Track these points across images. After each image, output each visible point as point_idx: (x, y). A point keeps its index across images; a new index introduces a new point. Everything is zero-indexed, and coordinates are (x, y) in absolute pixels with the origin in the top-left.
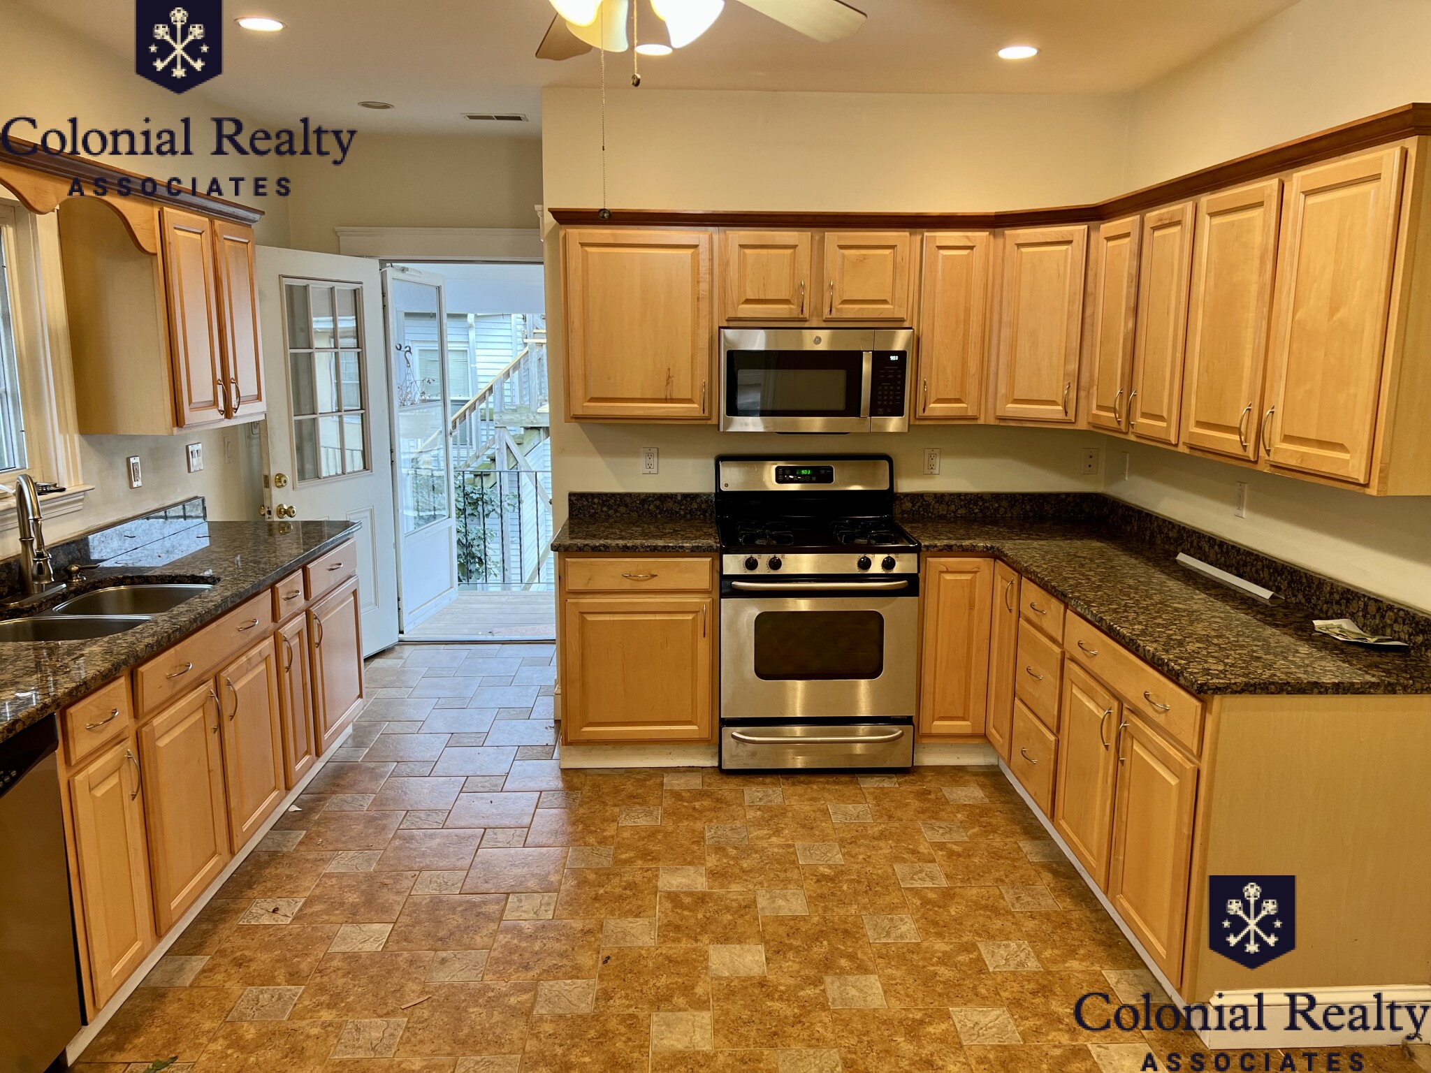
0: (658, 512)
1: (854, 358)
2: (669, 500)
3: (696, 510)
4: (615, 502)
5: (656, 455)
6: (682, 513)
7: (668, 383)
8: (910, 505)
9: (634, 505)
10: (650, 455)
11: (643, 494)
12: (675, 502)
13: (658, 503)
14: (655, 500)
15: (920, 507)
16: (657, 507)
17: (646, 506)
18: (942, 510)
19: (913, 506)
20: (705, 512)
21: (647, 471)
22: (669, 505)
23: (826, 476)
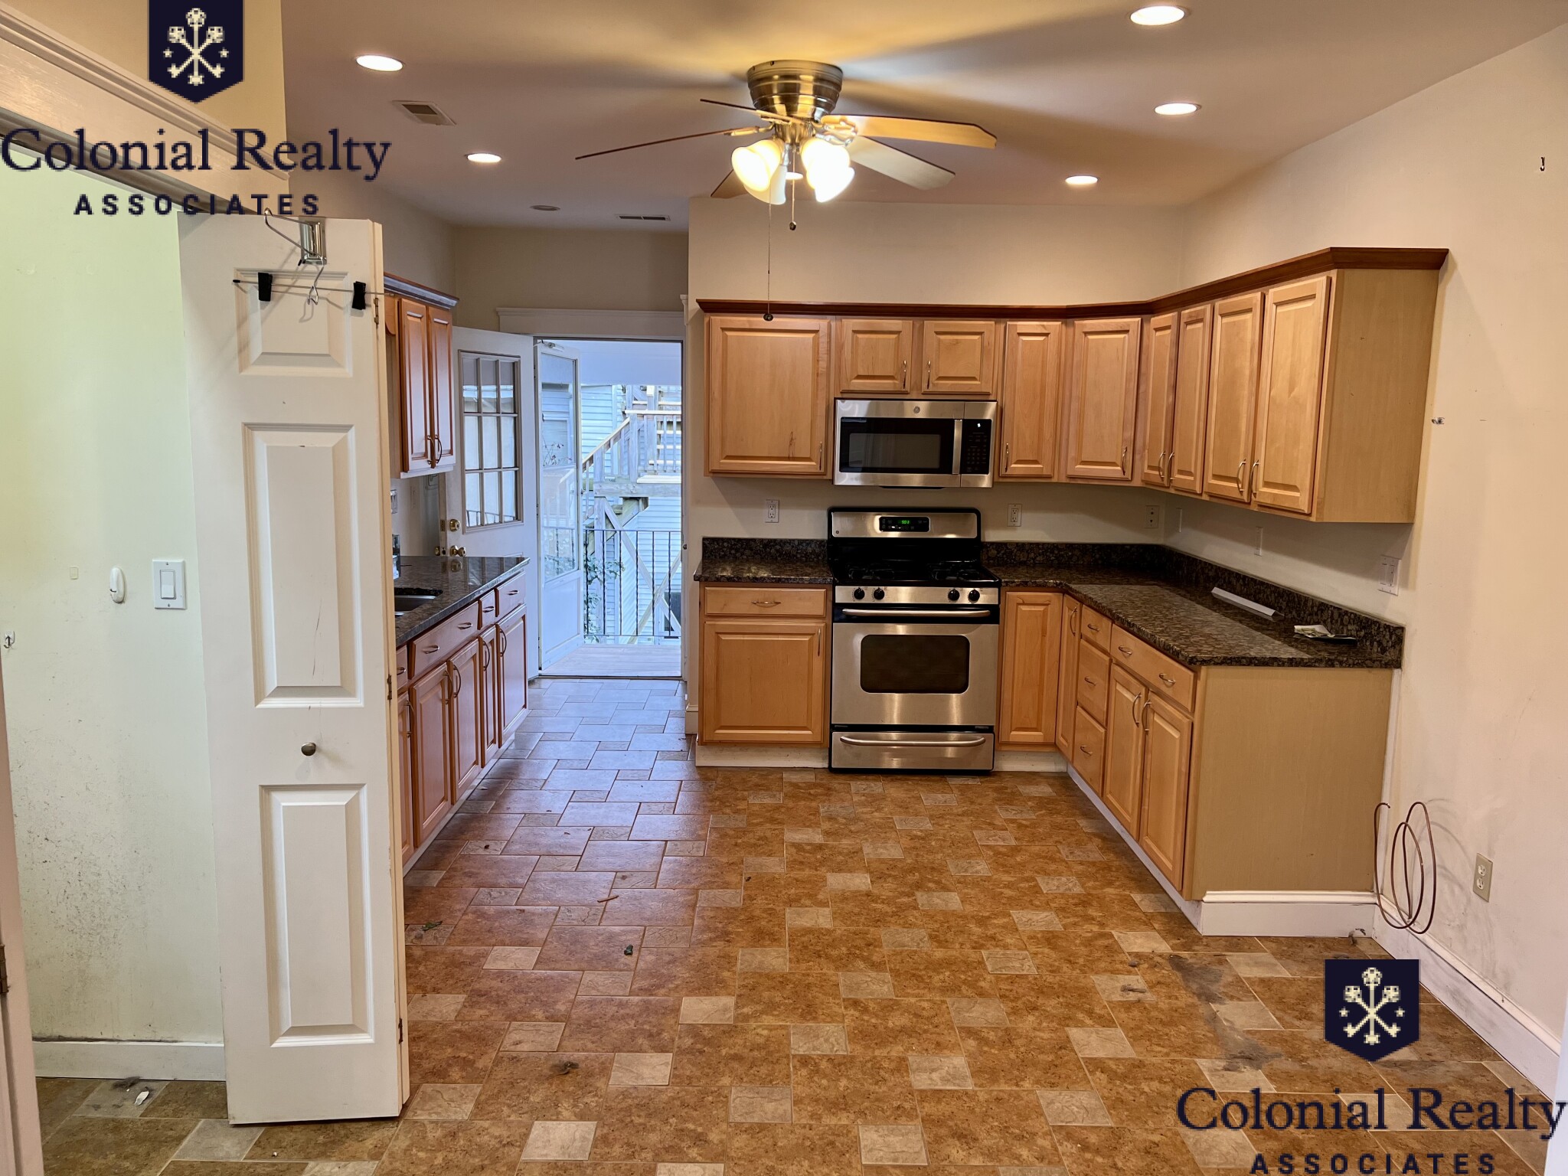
0: (778, 553)
1: (947, 425)
2: (788, 545)
3: (811, 553)
4: (742, 545)
5: (777, 506)
7: (791, 444)
8: (995, 552)
9: (758, 547)
10: (772, 507)
11: (765, 539)
12: (793, 547)
14: (776, 544)
15: (1004, 554)
17: (768, 550)
18: (1022, 555)
19: (998, 554)
20: (818, 555)
21: (770, 520)
22: (788, 548)
23: (923, 526)
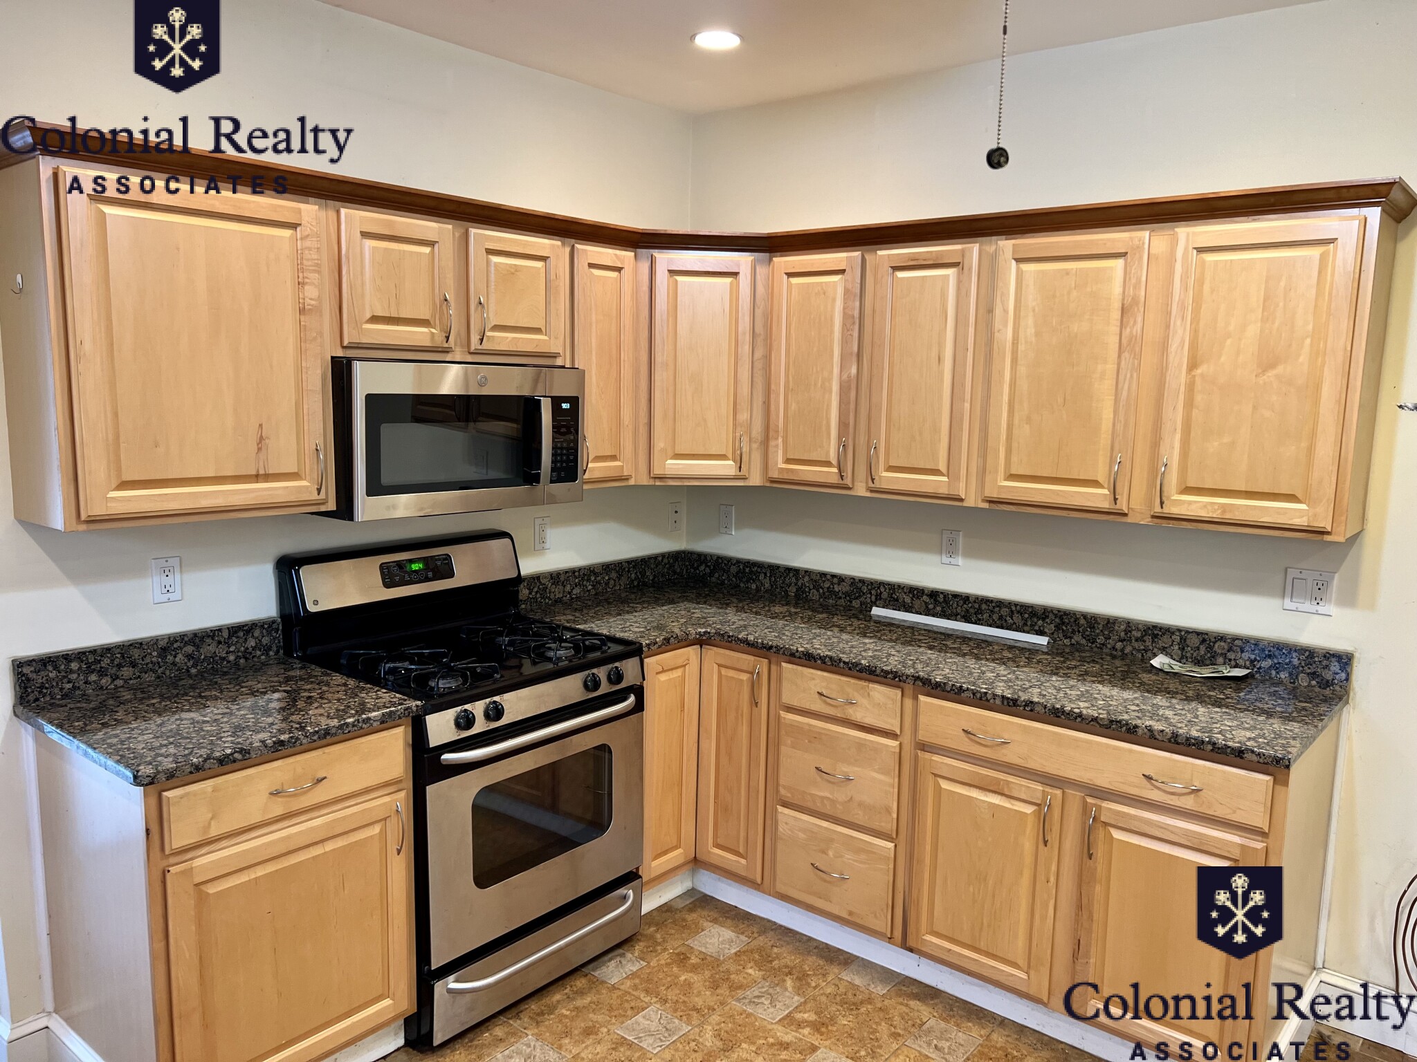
0: (190, 664)
1: (531, 405)
2: (209, 641)
3: (254, 648)
4: (112, 661)
5: (177, 569)
6: (232, 658)
7: (259, 449)
8: (527, 591)
9: (148, 660)
10: (166, 571)
11: (162, 637)
12: (220, 642)
13: (189, 649)
14: (186, 644)
15: (537, 592)
16: (189, 656)
17: (170, 658)
18: (557, 592)
19: (530, 593)
20: (267, 649)
21: (165, 597)
22: (209, 648)
23: (443, 569)
